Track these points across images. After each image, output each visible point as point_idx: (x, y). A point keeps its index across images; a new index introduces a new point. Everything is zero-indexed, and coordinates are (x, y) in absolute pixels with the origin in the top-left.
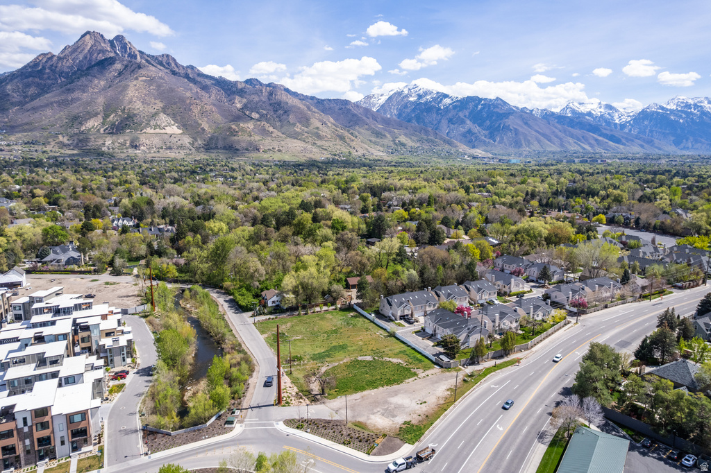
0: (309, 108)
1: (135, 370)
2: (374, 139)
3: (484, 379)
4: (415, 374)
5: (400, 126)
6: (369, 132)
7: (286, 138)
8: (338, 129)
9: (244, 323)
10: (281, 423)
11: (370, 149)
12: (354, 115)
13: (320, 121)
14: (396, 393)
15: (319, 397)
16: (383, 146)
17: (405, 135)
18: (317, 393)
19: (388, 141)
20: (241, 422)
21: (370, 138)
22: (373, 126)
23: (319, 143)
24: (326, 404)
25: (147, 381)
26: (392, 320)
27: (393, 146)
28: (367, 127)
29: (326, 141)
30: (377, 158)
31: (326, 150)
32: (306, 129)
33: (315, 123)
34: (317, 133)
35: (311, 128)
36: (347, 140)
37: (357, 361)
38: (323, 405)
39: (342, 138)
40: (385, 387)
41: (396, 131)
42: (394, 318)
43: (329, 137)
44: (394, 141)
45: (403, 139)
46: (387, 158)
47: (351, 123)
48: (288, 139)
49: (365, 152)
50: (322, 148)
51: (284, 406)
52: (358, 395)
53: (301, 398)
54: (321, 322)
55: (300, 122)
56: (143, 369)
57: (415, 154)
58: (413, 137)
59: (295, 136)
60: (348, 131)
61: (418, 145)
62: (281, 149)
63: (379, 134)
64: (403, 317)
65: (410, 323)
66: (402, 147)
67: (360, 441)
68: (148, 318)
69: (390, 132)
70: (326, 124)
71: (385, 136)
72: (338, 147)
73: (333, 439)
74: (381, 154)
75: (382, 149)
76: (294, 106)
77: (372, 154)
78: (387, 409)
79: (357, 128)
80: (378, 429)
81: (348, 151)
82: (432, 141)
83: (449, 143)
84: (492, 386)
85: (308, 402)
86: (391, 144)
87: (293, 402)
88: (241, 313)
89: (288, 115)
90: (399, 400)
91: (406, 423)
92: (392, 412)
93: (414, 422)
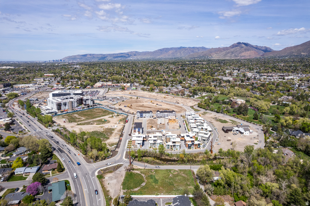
3: (105, 200)
4: (123, 189)
14: (118, 182)
38: (125, 170)
40: (122, 181)
73: (110, 167)
84: (100, 199)
90: (114, 181)
91: (104, 178)
92: (111, 178)
93: (103, 179)
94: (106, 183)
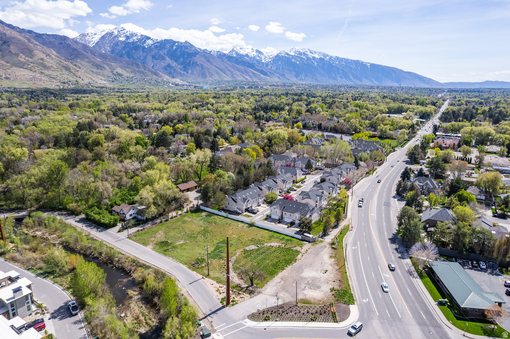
0: (29, 41)
1: (48, 316)
2: (95, 70)
3: (344, 244)
4: (298, 252)
5: (115, 60)
6: (90, 65)
7: (11, 67)
8: (63, 61)
9: (119, 240)
10: (247, 320)
11: (94, 79)
12: (74, 50)
13: (44, 53)
14: (300, 269)
15: (251, 288)
16: (104, 76)
17: (121, 67)
18: (246, 286)
19: (107, 71)
20: (215, 331)
21: (92, 70)
22: (93, 60)
23: (46, 72)
24: (263, 292)
25: (75, 323)
26: (241, 214)
27: (112, 76)
28: (87, 60)
29: (53, 71)
30: (101, 86)
31: (54, 78)
32: (30, 60)
33: (39, 54)
34: (43, 64)
35: (36, 59)
36: (73, 71)
37: (248, 251)
38: (261, 294)
39: (67, 69)
40: (290, 267)
41: (112, 64)
42: (240, 212)
43: (55, 67)
44: (112, 72)
45: (119, 70)
46: (109, 85)
47: (73, 57)
48: (14, 68)
49: (90, 80)
50: (49, 76)
51: (233, 305)
52: (277, 279)
53: (239, 294)
54: (186, 225)
55: (22, 53)
56: (55, 312)
57: (131, 82)
58: (127, 69)
59: (21, 65)
60: (72, 63)
61: (132, 75)
62: (8, 76)
63: (98, 66)
64: (247, 210)
65: (255, 213)
66: (120, 77)
67: (321, 314)
68: (7, 256)
69: (108, 65)
70: (50, 56)
71: (105, 68)
72: (66, 76)
73: (300, 319)
74: (104, 82)
75: (103, 78)
76: (14, 38)
77: (97, 82)
78: (308, 283)
79: (79, 60)
80: (320, 301)
81: (75, 80)
82: (142, 72)
83: (156, 74)
84: (353, 248)
85: (249, 296)
86: (110, 74)
87: (236, 299)
88: (105, 230)
89: (8, 46)
90: (308, 274)
91: (332, 290)
92: (314, 284)
93: (336, 287)
94: (332, 275)
